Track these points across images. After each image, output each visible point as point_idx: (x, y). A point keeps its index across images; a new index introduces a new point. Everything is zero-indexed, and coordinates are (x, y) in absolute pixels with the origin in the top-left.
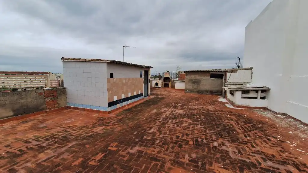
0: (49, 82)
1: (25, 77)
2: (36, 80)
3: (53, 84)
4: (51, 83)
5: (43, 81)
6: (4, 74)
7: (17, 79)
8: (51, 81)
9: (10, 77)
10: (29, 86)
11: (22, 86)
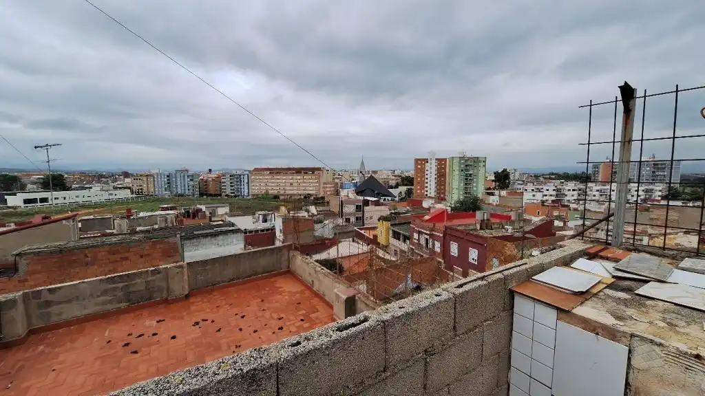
0: (322, 185)
1: (291, 177)
2: (304, 183)
3: (328, 189)
4: (324, 188)
5: (314, 185)
6: (268, 172)
7: (283, 180)
8: (324, 183)
9: (275, 177)
10: (295, 192)
11: (288, 192)
